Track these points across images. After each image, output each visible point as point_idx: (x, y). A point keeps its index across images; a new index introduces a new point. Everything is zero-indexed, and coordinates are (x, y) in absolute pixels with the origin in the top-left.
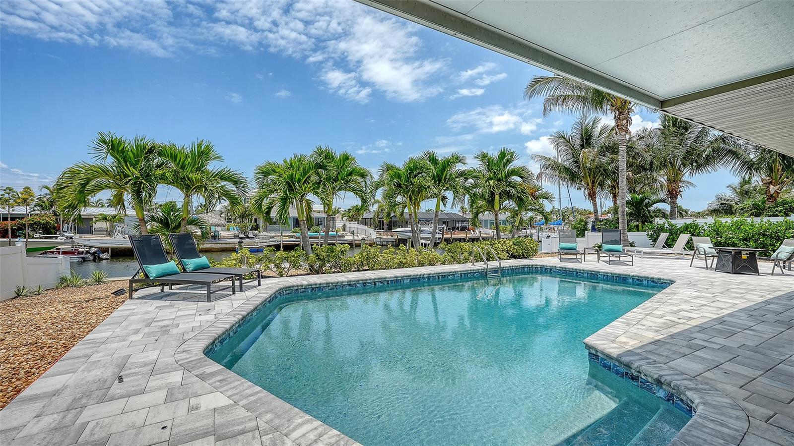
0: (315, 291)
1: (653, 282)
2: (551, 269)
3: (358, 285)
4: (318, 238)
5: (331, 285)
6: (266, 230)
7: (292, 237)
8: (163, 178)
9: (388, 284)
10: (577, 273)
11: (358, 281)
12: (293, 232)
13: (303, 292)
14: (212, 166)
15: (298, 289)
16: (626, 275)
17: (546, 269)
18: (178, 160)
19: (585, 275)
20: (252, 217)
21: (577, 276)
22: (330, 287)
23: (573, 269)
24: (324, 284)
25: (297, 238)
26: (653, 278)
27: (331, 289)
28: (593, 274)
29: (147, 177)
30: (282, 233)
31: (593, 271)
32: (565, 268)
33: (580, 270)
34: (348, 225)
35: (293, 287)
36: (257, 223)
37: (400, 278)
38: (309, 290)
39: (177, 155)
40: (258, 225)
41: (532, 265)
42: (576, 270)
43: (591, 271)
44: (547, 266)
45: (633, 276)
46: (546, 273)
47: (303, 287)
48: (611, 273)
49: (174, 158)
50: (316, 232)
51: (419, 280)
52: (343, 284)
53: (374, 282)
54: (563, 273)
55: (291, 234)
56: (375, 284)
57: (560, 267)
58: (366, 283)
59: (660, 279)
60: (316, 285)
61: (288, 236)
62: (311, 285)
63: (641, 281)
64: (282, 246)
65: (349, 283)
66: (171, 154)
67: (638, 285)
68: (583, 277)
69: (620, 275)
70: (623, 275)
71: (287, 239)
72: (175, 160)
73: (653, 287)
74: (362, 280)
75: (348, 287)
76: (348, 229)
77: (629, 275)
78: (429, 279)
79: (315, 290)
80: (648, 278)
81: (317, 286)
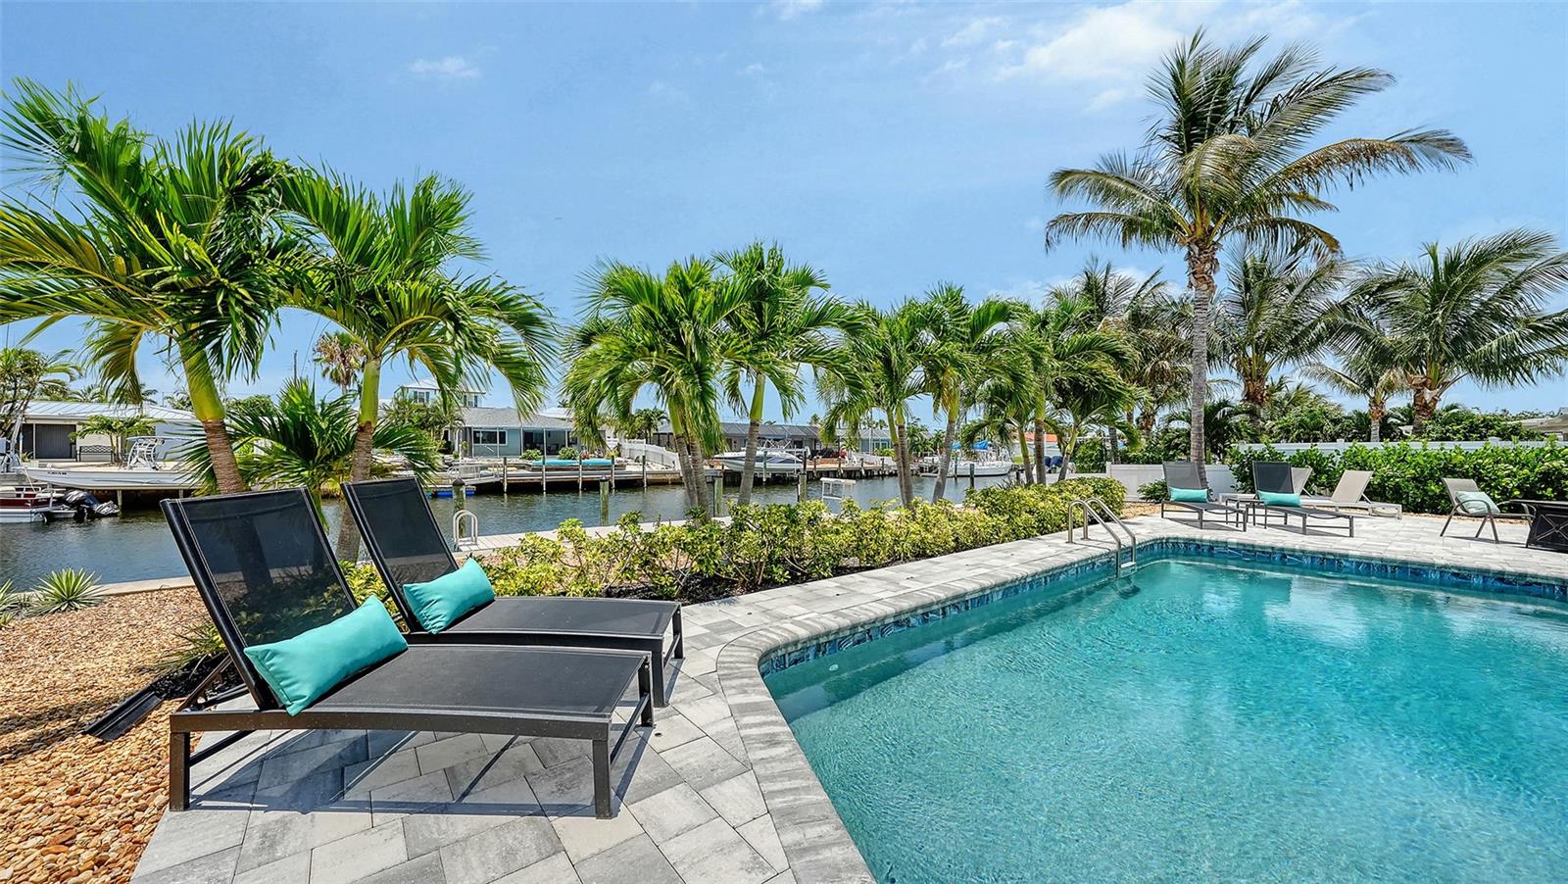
0: (824, 653)
1: (1502, 580)
2: (1212, 548)
3: (913, 621)
4: (578, 470)
5: (860, 629)
6: (468, 453)
7: (524, 468)
8: (296, 283)
9: (967, 608)
10: (1284, 556)
11: (916, 609)
12: (525, 458)
13: (796, 662)
14: (453, 270)
15: (784, 655)
16: (1420, 564)
17: (1198, 546)
18: (350, 231)
19: (1307, 561)
20: (440, 428)
21: (1285, 564)
22: (856, 636)
23: (1273, 548)
24: (845, 628)
25: (533, 470)
26: (1502, 573)
27: (859, 642)
28: (1328, 559)
29: (240, 267)
30: (505, 459)
31: (1329, 553)
32: (1253, 546)
33: (1294, 550)
34: (626, 445)
35: (775, 650)
36: (447, 439)
37: (988, 592)
38: (811, 652)
39: (346, 214)
40: (450, 443)
41: (1168, 539)
42: (1282, 549)
43: (1323, 553)
44: (1201, 541)
45: (1445, 567)
46: (1199, 554)
47: (800, 646)
48: (1382, 560)
49: (336, 220)
50: (569, 459)
51: (1016, 592)
52: (887, 621)
53: (943, 609)
54: (1245, 556)
55: (521, 461)
56: (944, 613)
57: (1238, 544)
58: (926, 614)
59: (1524, 576)
60: (827, 634)
61: (516, 465)
62: (817, 638)
63: (1464, 578)
64: (506, 485)
65: (897, 618)
66: (328, 204)
67: (1457, 585)
68: (1300, 565)
69: (1405, 563)
70: (1414, 563)
71: (512, 471)
72: (341, 231)
73: (1501, 591)
74: (922, 607)
75: (894, 630)
76: (625, 453)
77: (1433, 565)
78: (1031, 587)
79: (822, 648)
80: (1488, 571)
81: (831, 638)
